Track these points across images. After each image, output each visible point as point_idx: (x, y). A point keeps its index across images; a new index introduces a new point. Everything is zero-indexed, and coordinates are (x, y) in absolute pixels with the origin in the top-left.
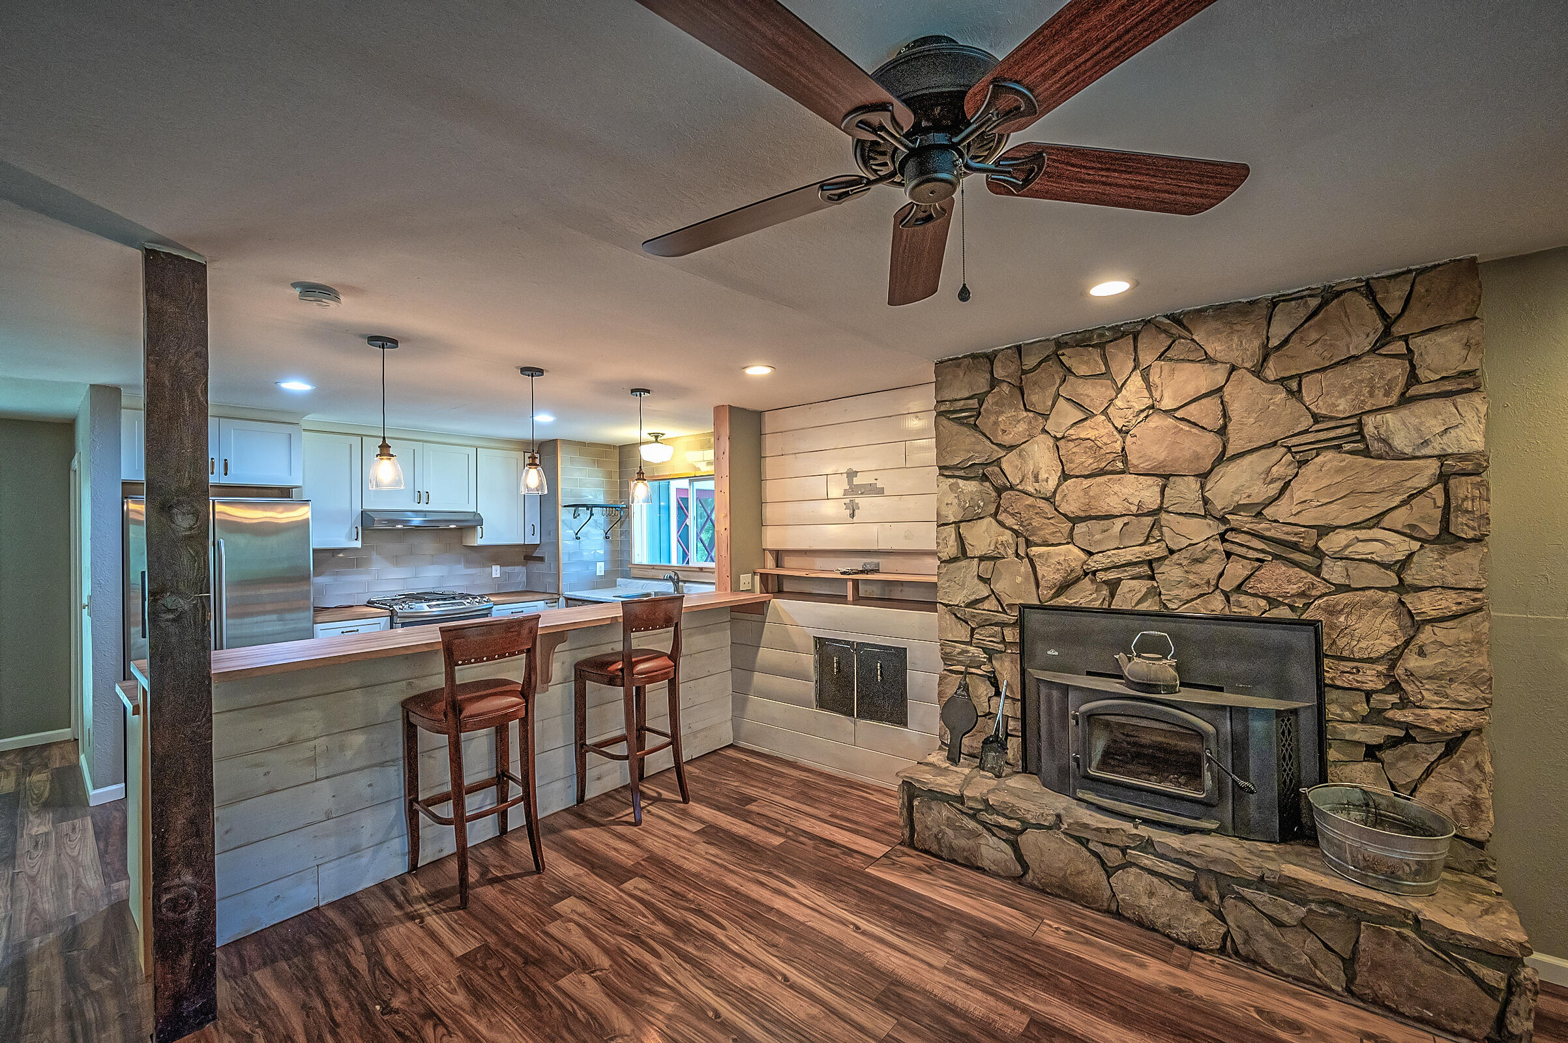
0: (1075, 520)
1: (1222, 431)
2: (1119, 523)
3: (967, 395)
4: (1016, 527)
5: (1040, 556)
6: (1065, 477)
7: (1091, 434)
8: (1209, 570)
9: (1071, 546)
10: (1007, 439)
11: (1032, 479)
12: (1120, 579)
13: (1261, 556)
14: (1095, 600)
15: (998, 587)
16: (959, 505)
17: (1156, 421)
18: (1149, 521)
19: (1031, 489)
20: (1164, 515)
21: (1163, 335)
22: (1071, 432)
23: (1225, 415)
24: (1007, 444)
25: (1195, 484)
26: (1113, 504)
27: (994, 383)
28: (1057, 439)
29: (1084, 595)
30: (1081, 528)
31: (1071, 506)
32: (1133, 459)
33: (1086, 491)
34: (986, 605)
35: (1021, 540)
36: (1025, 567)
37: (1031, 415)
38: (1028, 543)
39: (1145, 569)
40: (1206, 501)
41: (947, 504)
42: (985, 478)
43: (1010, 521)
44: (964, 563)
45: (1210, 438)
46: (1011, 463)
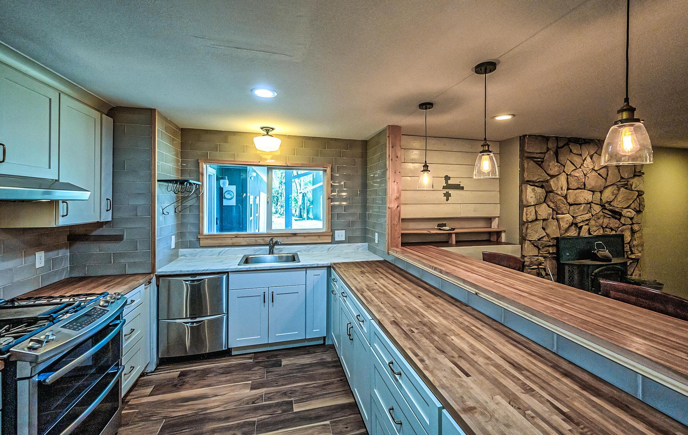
0: (571, 205)
1: (606, 179)
2: (583, 206)
3: (539, 152)
4: (553, 207)
5: (562, 218)
6: (568, 189)
7: (577, 175)
8: (601, 221)
9: (568, 214)
10: (551, 173)
11: (560, 189)
12: (582, 226)
13: (610, 216)
14: (575, 233)
15: (548, 231)
16: (535, 198)
17: (594, 173)
18: (589, 205)
19: (560, 193)
20: (592, 204)
21: (596, 146)
22: (572, 173)
23: (607, 175)
24: (551, 174)
25: (599, 194)
26: (581, 200)
27: (548, 149)
28: (567, 175)
29: (573, 233)
30: (572, 208)
31: (570, 200)
32: (587, 185)
33: (575, 195)
34: (544, 239)
35: (555, 213)
36: (555, 223)
37: (559, 164)
38: (557, 214)
39: (587, 222)
40: (601, 199)
41: (531, 197)
42: (542, 187)
43: (552, 205)
44: (537, 222)
45: (604, 180)
46: (554, 182)
